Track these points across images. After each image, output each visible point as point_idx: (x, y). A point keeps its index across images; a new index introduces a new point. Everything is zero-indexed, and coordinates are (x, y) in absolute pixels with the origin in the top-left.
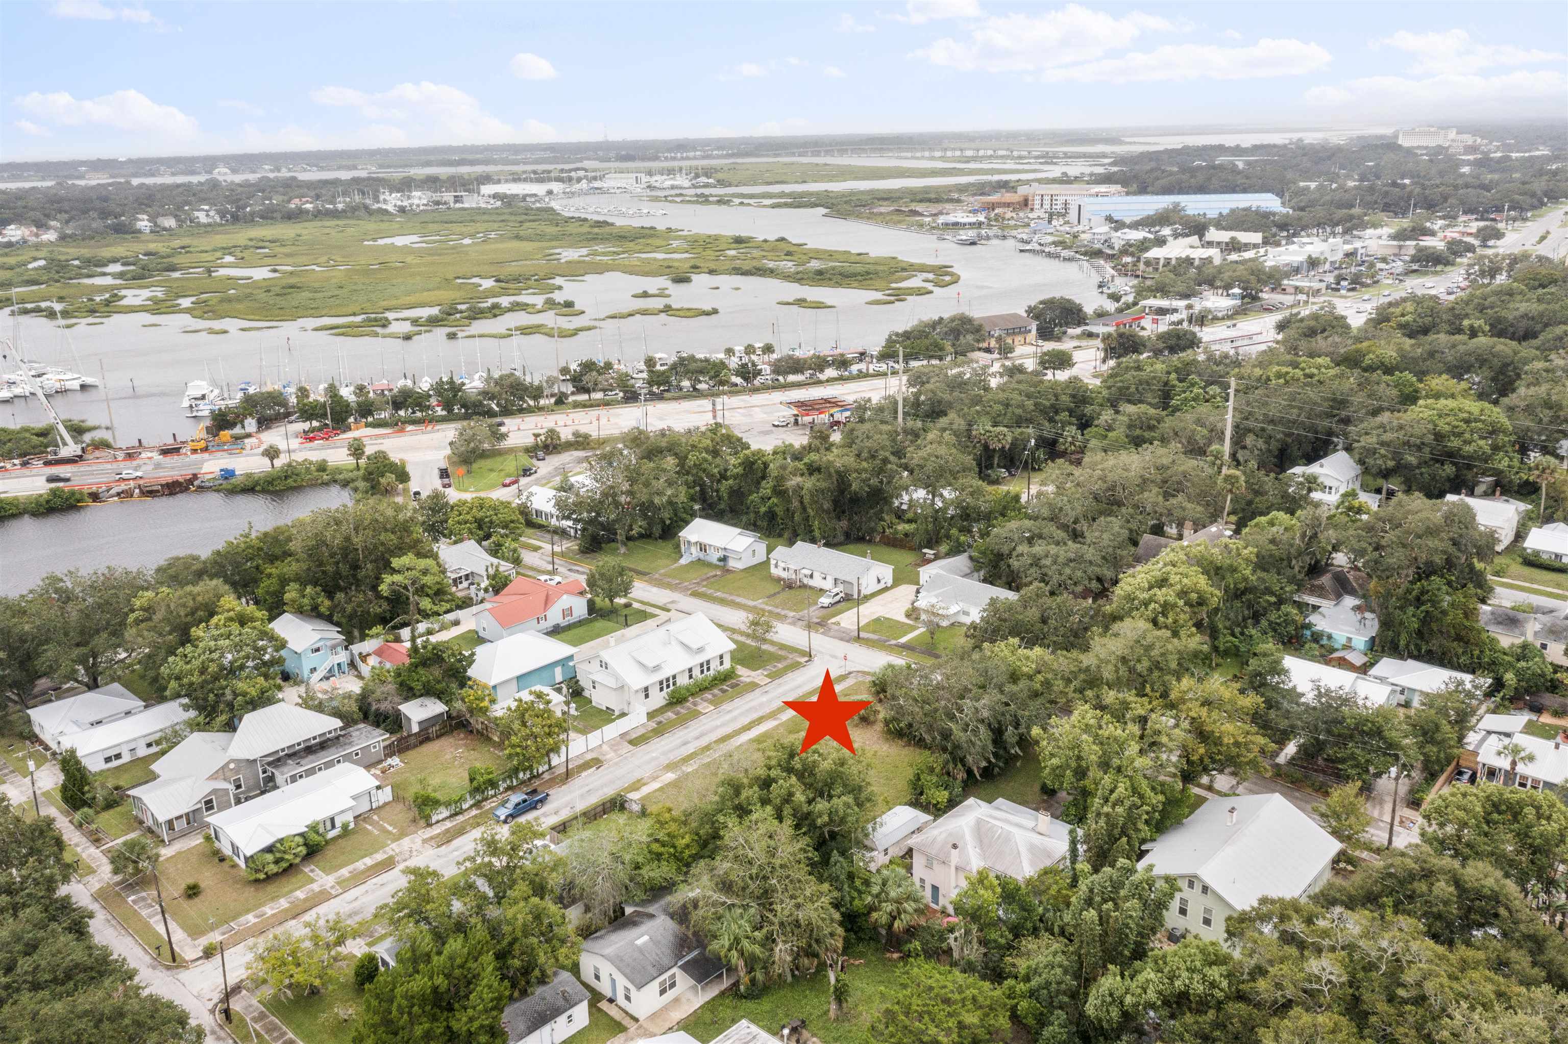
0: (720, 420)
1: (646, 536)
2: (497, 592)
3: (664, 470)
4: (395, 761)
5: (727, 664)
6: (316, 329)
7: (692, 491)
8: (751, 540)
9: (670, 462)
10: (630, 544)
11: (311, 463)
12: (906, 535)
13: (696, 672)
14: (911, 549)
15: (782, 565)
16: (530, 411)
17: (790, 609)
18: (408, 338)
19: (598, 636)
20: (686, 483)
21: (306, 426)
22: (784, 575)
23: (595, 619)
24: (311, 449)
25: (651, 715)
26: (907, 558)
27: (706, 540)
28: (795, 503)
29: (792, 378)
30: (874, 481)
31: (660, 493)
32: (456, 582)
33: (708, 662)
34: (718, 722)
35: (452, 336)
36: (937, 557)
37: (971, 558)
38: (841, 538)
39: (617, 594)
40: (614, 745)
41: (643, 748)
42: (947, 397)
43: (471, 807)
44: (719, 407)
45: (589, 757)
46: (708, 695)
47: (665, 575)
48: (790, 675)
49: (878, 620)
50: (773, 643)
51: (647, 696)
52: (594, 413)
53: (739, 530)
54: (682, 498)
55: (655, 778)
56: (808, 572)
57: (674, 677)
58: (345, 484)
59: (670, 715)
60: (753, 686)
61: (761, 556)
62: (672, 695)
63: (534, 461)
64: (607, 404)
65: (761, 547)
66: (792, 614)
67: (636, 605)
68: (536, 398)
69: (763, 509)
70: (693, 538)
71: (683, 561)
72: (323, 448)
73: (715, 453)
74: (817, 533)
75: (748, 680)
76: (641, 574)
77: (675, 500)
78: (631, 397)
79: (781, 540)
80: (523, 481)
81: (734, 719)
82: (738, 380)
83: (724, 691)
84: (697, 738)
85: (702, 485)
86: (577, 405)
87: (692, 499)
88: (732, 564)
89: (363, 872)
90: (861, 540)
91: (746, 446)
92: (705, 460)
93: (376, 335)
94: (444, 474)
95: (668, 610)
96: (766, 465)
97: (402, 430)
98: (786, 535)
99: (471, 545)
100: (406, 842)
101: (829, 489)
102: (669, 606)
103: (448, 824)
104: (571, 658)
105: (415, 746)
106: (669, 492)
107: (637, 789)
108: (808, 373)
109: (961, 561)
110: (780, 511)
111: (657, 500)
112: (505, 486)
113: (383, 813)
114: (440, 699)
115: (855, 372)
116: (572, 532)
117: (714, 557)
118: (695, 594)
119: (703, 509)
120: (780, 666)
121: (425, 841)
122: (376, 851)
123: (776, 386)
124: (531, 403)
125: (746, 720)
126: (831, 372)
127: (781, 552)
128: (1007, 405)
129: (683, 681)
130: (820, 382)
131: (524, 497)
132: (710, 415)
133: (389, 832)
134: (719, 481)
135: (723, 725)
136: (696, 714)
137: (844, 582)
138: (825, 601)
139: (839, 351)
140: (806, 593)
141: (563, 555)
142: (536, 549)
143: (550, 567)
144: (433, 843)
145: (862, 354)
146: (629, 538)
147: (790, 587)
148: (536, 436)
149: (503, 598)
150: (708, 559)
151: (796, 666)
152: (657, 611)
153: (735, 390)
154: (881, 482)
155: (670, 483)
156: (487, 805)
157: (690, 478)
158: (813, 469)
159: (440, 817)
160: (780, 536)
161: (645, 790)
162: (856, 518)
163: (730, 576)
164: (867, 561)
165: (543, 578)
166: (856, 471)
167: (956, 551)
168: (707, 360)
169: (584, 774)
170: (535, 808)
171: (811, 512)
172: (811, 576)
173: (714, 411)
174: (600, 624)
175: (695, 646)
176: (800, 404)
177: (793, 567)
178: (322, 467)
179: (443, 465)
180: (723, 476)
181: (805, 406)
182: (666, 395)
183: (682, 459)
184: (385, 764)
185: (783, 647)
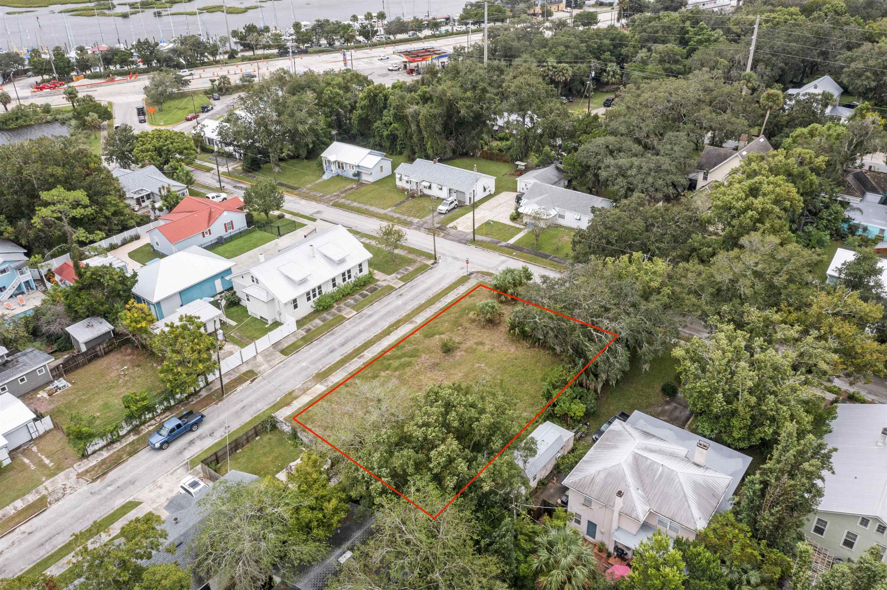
0: (349, 67)
1: (296, 157)
2: (170, 209)
3: (306, 103)
4: (61, 383)
5: (366, 270)
6: (61, 12)
7: (329, 120)
8: (379, 158)
9: (310, 96)
10: (282, 164)
11: (37, 106)
12: (500, 150)
13: (339, 281)
14: (505, 161)
15: (405, 178)
16: (210, 64)
17: (415, 216)
18: (125, 16)
19: (255, 246)
20: (324, 113)
21: (39, 79)
22: (407, 186)
23: (253, 231)
24: (41, 96)
25: (300, 323)
26: (504, 169)
27: (342, 159)
28: (414, 127)
29: (399, 37)
30: (476, 107)
31: (303, 122)
32: (139, 201)
33: (349, 271)
34: (361, 327)
35: (158, 14)
36: (527, 169)
37: (557, 168)
38: (449, 154)
39: (270, 208)
40: (267, 355)
41: (293, 357)
42: (515, 44)
43: (129, 432)
44: (348, 58)
45: (244, 369)
46: (350, 301)
47: (310, 189)
48: (420, 278)
49: (488, 223)
50: (403, 247)
51: (296, 307)
52: (255, 64)
53: (368, 151)
54: (322, 124)
55: (304, 391)
56: (427, 184)
57: (320, 287)
58: (63, 123)
59: (318, 322)
60: (390, 289)
61: (387, 171)
62: (318, 304)
63: (212, 101)
64: (266, 57)
65: (387, 164)
66: (416, 220)
67: (287, 216)
68: (214, 54)
69: (385, 133)
70: (332, 158)
71: (325, 177)
72: (50, 95)
73: (347, 89)
74: (430, 152)
75: (384, 284)
76: (292, 189)
77: (316, 127)
78: (284, 52)
79: (401, 158)
80: (202, 116)
81: (375, 324)
82: (361, 38)
83: (364, 296)
84: (343, 345)
85: (338, 114)
86: (244, 59)
87: (330, 126)
88: (365, 178)
89: (12, 518)
90: (465, 155)
91: (370, 82)
92: (338, 94)
93: (104, 15)
94: (141, 112)
95: (314, 220)
96: (386, 98)
97: (113, 80)
98: (406, 153)
99: (152, 170)
100: (60, 479)
101: (440, 115)
102: (316, 216)
103: (105, 454)
104: (228, 271)
105: (84, 364)
106: (310, 121)
107: (288, 404)
108: (411, 33)
109: (550, 171)
110: (400, 133)
111: (301, 128)
112: (188, 120)
113: (43, 442)
114: (106, 318)
115: (443, 32)
116: (237, 156)
117: (350, 173)
118: (336, 205)
119: (339, 134)
120: (411, 269)
121: (80, 476)
122: (29, 492)
123: (389, 43)
124: (211, 58)
125: (385, 325)
126: (427, 32)
127: (403, 168)
128: (567, 47)
129: (328, 289)
130: (419, 39)
131: (198, 128)
132: (342, 64)
133: (45, 466)
134: (351, 111)
135: (366, 330)
136: (340, 320)
137: (457, 192)
138: (443, 208)
139: (431, 17)
140: (425, 203)
141: (229, 174)
142: (209, 170)
143: (218, 185)
144: (88, 477)
145: (448, 19)
146: (281, 160)
147: (413, 197)
148: (213, 81)
149: (174, 216)
150: (345, 174)
151: (423, 269)
152: (305, 221)
153: (359, 46)
154: (482, 108)
155: (310, 114)
156: (145, 430)
157: (327, 110)
158: (426, 99)
159: (97, 447)
160: (401, 153)
161: (297, 405)
162: (461, 138)
163: (363, 189)
164: (475, 174)
165: (210, 195)
166: (461, 99)
167: (544, 163)
168: (338, 23)
169: (239, 389)
170: (191, 430)
171: (426, 135)
172: (430, 187)
173: (345, 60)
174: (258, 234)
175: (336, 258)
176: (407, 53)
177: (414, 180)
178: (47, 109)
179: (140, 105)
180: (353, 108)
181: (412, 55)
182: (310, 50)
183: (320, 94)
184: (51, 387)
185: (411, 250)
